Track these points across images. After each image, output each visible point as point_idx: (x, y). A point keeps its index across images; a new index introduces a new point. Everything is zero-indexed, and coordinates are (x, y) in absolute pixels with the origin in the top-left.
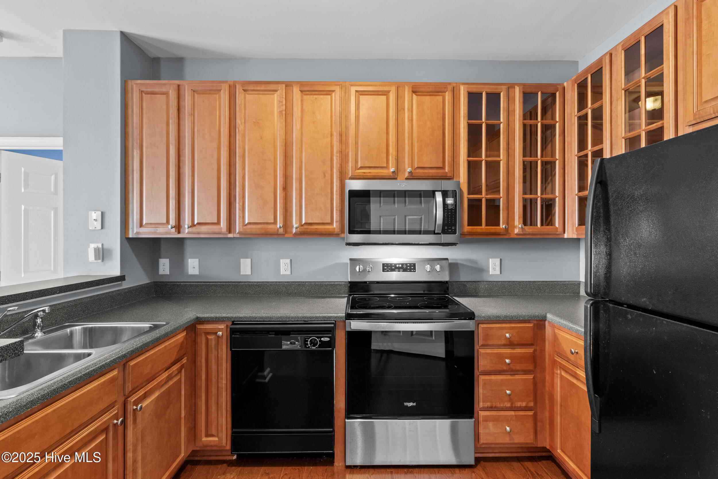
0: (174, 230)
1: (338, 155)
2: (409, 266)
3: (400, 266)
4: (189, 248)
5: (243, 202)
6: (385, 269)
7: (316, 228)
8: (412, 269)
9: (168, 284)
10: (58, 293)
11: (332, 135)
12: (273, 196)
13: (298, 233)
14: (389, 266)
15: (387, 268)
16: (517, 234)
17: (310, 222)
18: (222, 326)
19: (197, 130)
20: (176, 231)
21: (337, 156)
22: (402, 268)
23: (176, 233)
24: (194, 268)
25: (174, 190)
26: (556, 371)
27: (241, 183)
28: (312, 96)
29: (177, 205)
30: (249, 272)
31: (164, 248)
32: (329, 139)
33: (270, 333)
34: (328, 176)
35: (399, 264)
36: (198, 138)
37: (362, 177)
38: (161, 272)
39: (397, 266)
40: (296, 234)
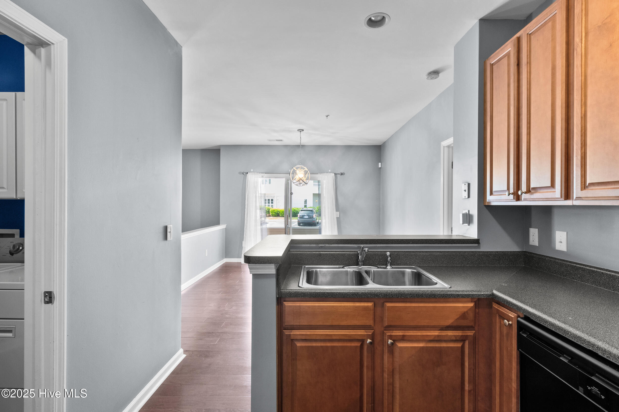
0: (512, 197)
4: (557, 219)
5: (582, 153)
9: (535, 256)
10: (411, 244)
18: (512, 315)
23: (514, 200)
24: (561, 242)
25: (513, 153)
27: (580, 126)
29: (515, 170)
31: (534, 217)
33: (564, 355)
38: (531, 243)
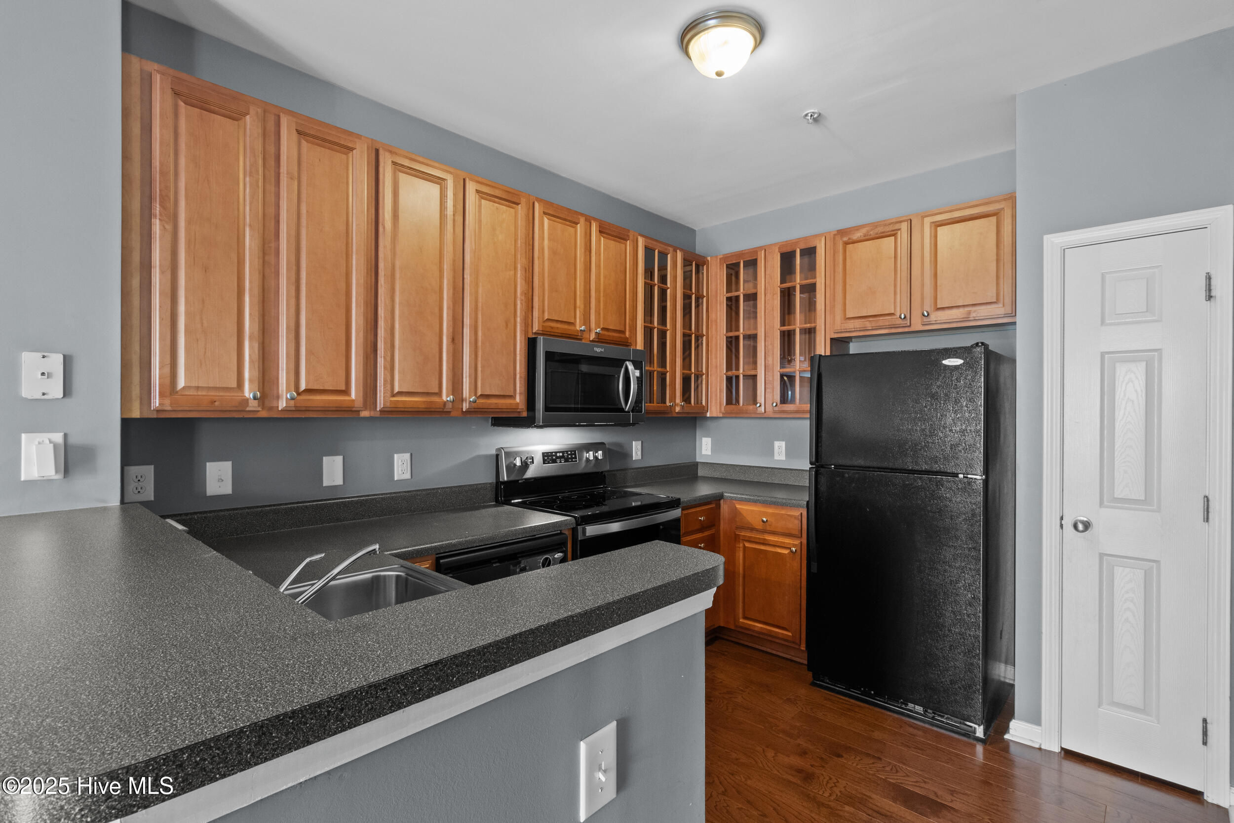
1: (523, 298)
2: (569, 454)
3: (561, 454)
5: (391, 355)
6: (546, 460)
7: (496, 403)
8: (574, 458)
11: (515, 268)
12: (438, 349)
13: (471, 410)
14: (550, 456)
15: (548, 458)
16: (678, 413)
17: (488, 394)
19: (307, 212)
20: (259, 406)
21: (522, 300)
22: (563, 457)
24: (221, 480)
25: (257, 320)
26: (737, 545)
27: (389, 322)
28: (491, 203)
29: (261, 352)
30: (339, 482)
32: (512, 273)
34: (511, 326)
35: (559, 452)
36: (307, 227)
37: (549, 333)
38: (131, 497)
39: (558, 455)
40: (468, 412)
